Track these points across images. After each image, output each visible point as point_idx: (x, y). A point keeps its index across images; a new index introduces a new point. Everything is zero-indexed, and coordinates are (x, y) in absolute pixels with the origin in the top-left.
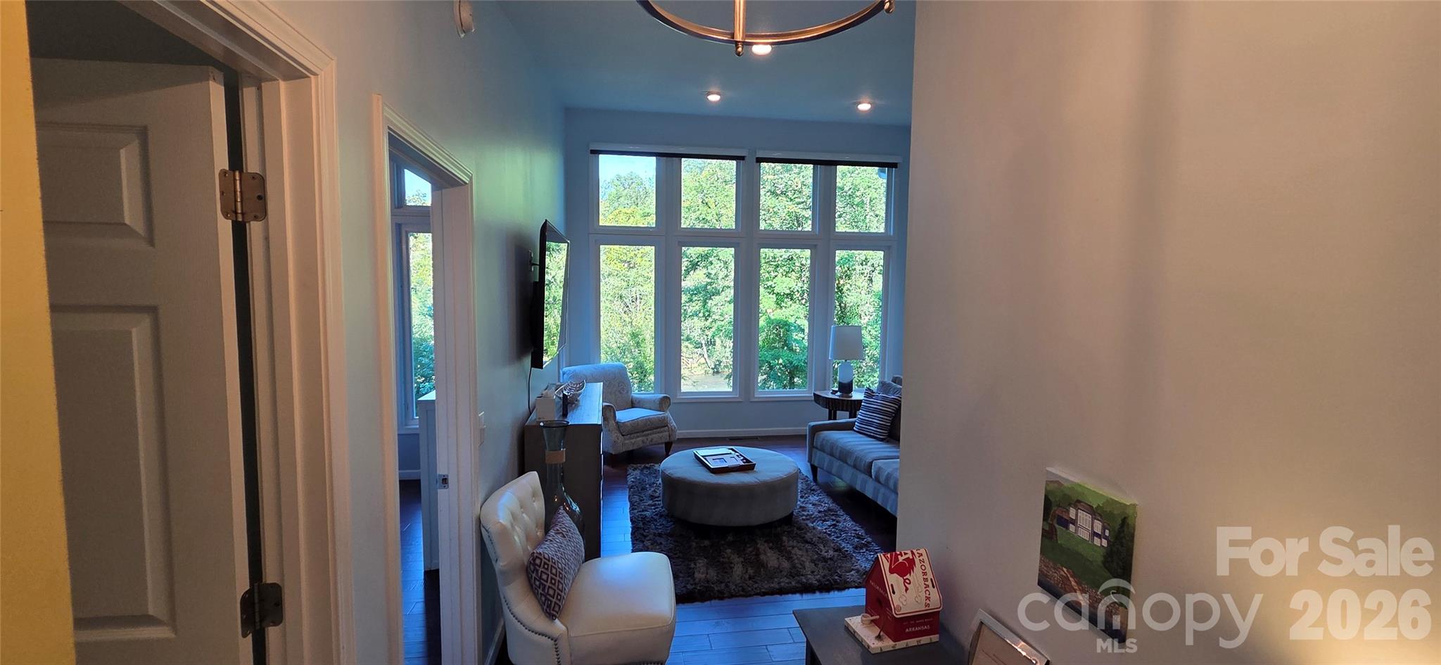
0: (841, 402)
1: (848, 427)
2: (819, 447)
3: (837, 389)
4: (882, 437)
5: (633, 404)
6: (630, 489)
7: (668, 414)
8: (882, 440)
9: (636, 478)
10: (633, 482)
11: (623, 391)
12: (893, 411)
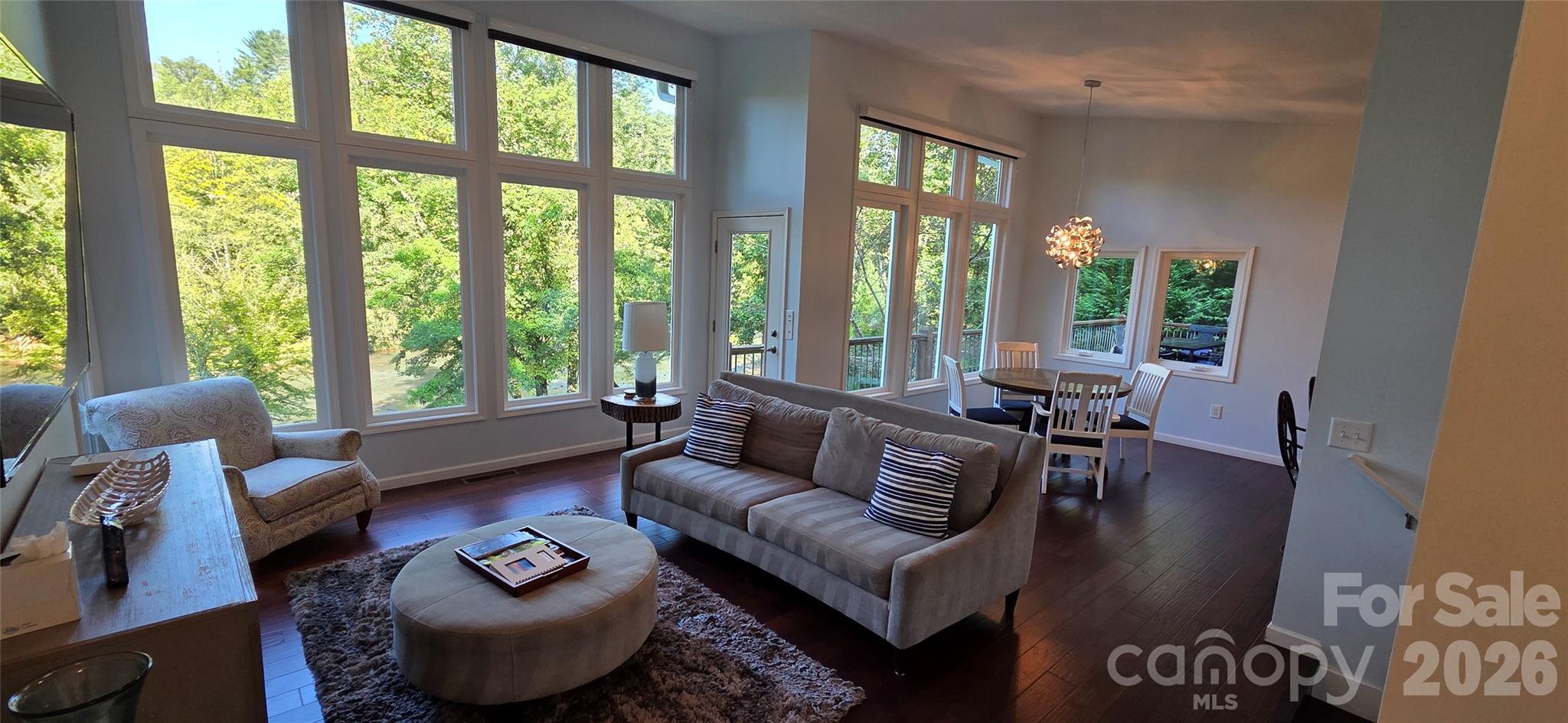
0: (646, 410)
1: (676, 450)
2: (643, 488)
3: (634, 391)
4: (733, 463)
5: (278, 451)
6: (305, 635)
7: (359, 463)
8: (733, 467)
9: (311, 606)
10: (308, 616)
11: (254, 429)
12: (745, 425)
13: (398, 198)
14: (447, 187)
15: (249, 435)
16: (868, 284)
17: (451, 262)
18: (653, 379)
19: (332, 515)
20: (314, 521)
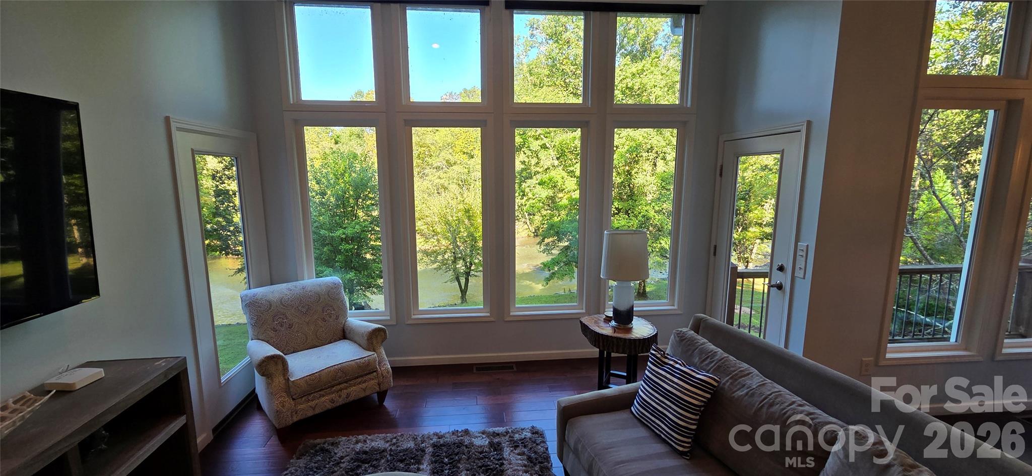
0: (619, 340)
1: (623, 404)
3: (612, 316)
5: (345, 333)
7: (379, 353)
11: (330, 317)
12: (703, 404)
13: (544, 147)
14: (572, 137)
15: (325, 321)
16: (937, 197)
17: (571, 184)
18: (632, 304)
19: (348, 395)
20: (332, 400)
